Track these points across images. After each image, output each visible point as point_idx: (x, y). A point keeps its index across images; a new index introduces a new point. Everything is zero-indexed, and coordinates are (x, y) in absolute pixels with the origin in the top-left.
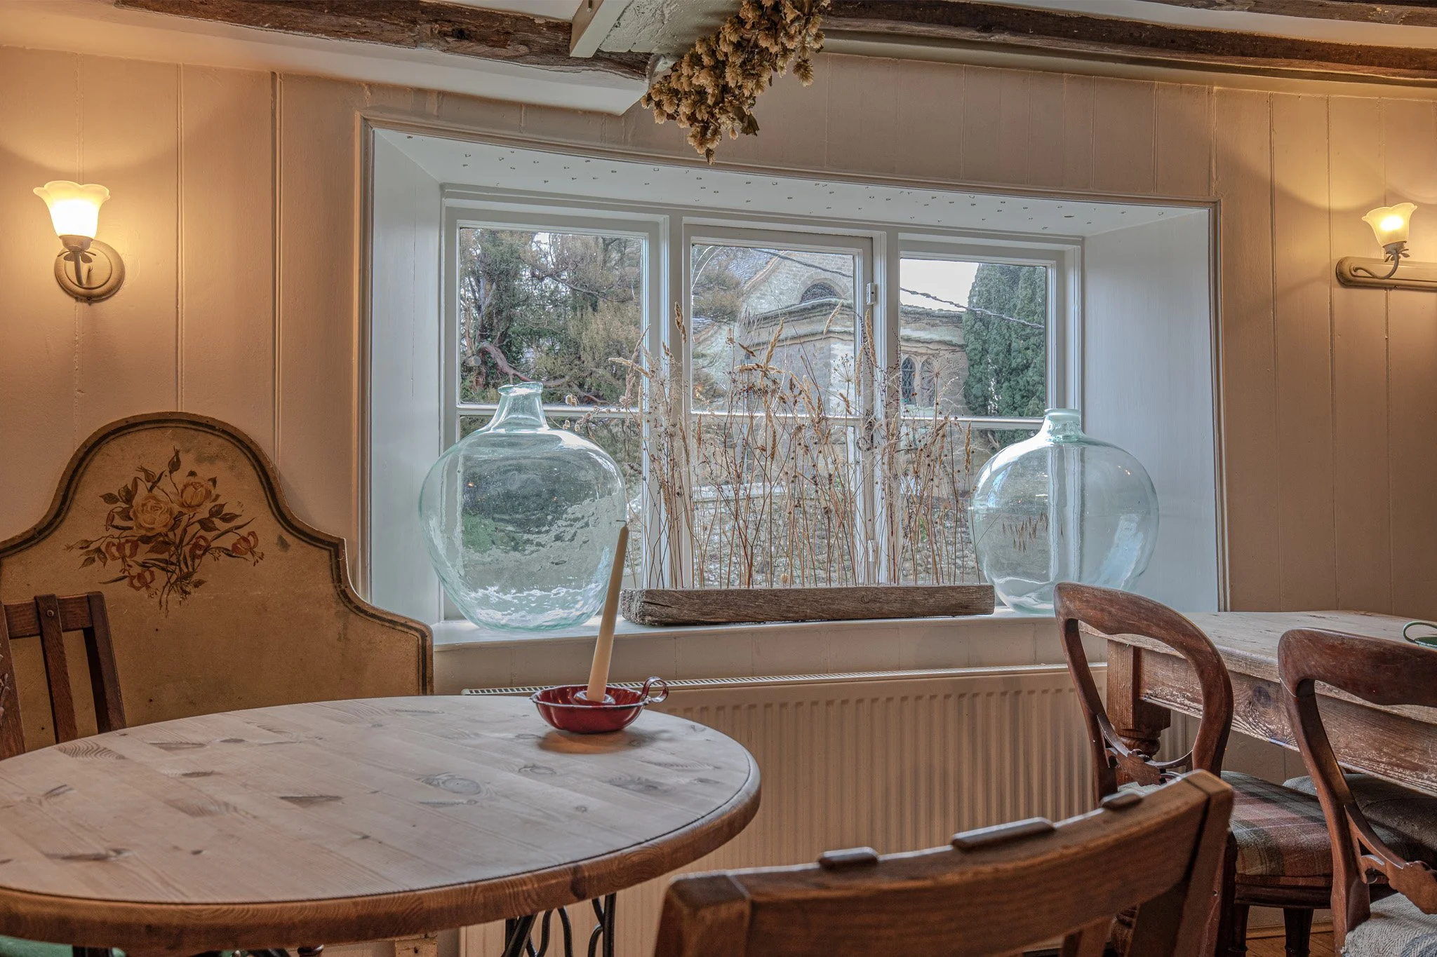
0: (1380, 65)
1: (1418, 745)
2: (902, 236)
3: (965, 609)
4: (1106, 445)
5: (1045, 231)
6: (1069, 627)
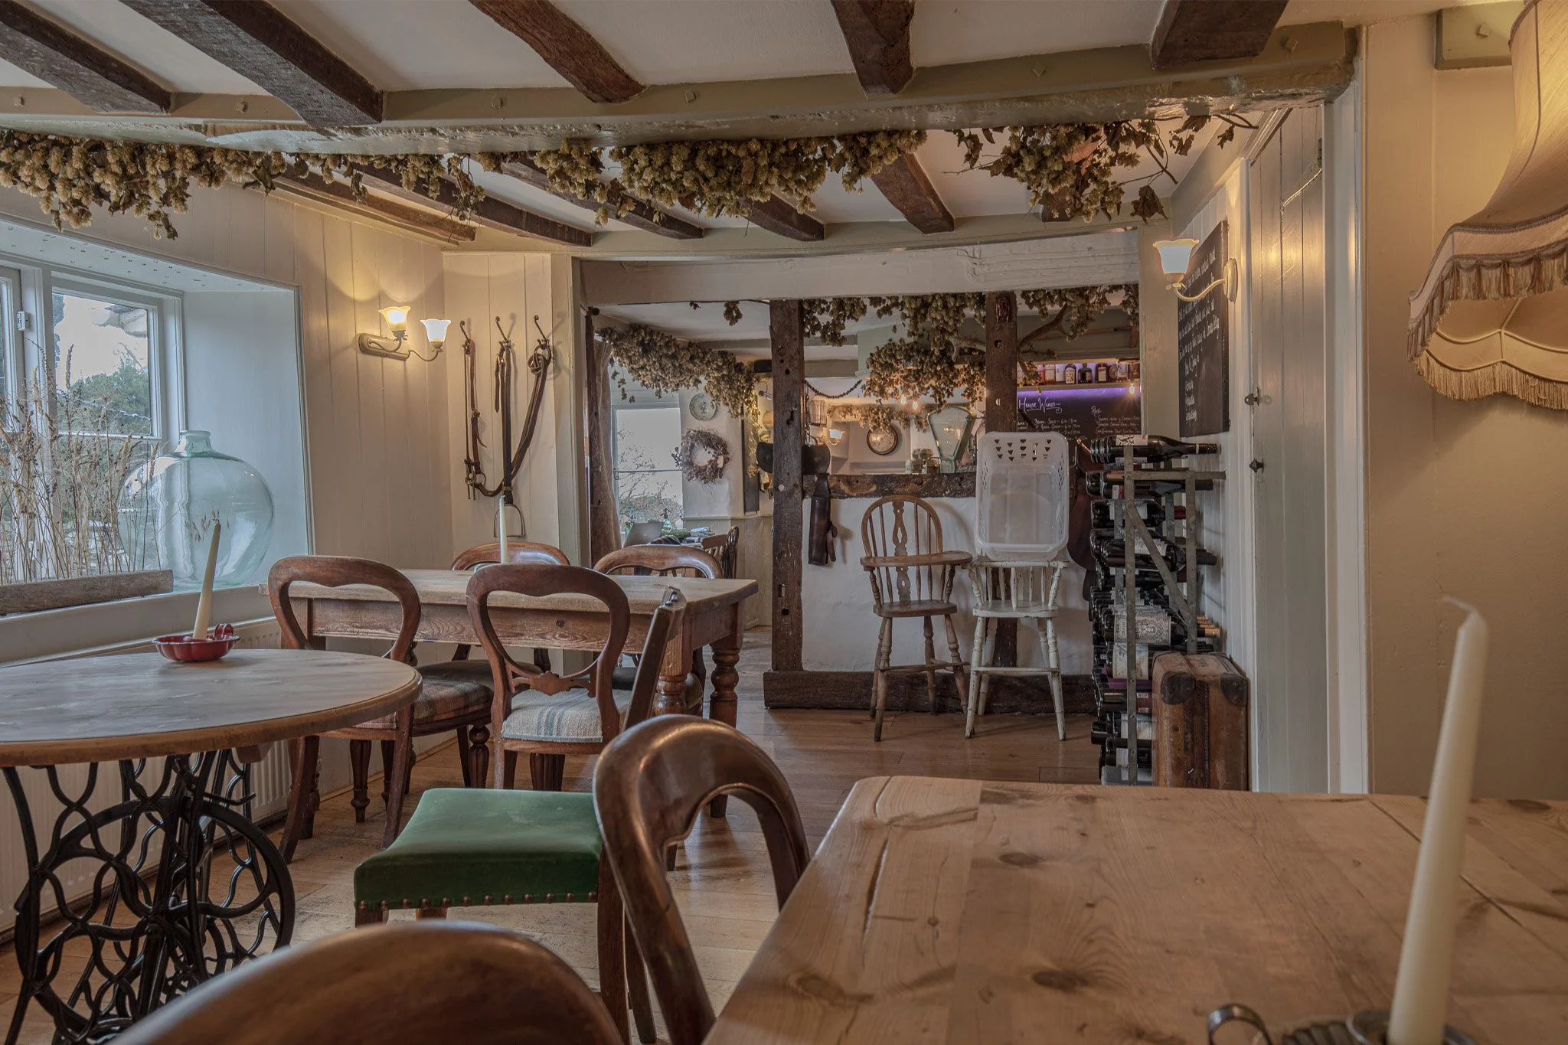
0: (390, 213)
1: (519, 623)
2: (54, 274)
3: (155, 589)
4: (228, 458)
5: (164, 285)
6: (284, 589)
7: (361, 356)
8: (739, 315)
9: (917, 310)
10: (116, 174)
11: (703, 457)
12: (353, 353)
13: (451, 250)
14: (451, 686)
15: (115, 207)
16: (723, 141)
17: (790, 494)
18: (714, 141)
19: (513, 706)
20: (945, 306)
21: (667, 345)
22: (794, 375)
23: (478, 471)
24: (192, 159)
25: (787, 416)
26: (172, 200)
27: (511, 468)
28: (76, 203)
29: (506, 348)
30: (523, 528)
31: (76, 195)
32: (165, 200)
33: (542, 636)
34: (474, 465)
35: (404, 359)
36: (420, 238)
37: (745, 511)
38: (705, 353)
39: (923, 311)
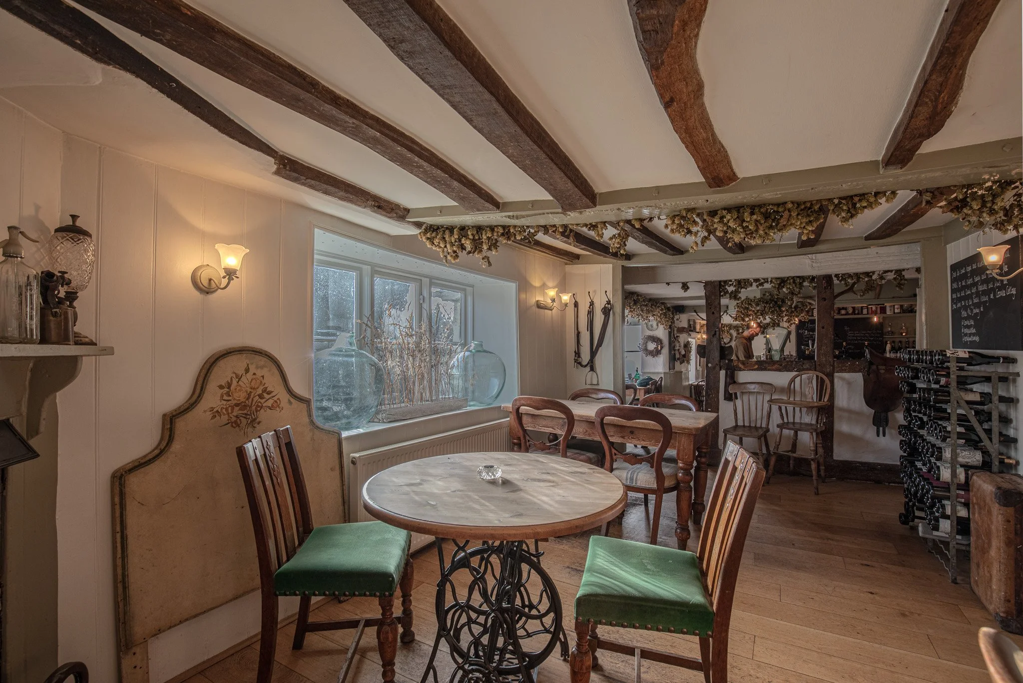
2: (433, 280)
6: (518, 409)
7: (537, 309)
8: (688, 288)
9: (780, 284)
10: (470, 239)
11: (652, 346)
12: (535, 309)
13: (569, 264)
14: (584, 455)
15: (469, 253)
16: (769, 205)
17: (714, 368)
18: (764, 205)
19: (614, 467)
20: (794, 282)
21: (644, 301)
22: (717, 315)
23: (579, 357)
24: (501, 231)
25: (713, 333)
26: (493, 249)
27: (593, 354)
28: (455, 252)
29: (592, 304)
30: (598, 381)
31: (455, 249)
32: (490, 249)
33: (623, 437)
34: (578, 354)
35: (552, 310)
36: (557, 260)
37: (670, 370)
38: (657, 303)
39: (782, 285)
